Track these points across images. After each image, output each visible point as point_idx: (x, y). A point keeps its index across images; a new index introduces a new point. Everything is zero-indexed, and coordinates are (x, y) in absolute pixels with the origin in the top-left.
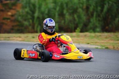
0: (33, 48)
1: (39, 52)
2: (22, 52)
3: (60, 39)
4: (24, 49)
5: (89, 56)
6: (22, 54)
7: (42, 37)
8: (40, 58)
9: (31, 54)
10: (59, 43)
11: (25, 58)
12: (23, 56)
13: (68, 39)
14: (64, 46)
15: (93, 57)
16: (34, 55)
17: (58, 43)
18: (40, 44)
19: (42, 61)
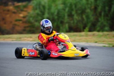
0: (33, 47)
1: (39, 50)
2: (23, 51)
3: (58, 37)
4: (24, 48)
5: (85, 53)
6: (23, 53)
7: (42, 37)
8: (39, 56)
9: (31, 53)
10: (58, 41)
11: (25, 56)
12: (24, 55)
13: (66, 38)
14: (62, 45)
15: (89, 54)
16: (33, 53)
17: (56, 42)
18: (39, 43)
19: (41, 59)
